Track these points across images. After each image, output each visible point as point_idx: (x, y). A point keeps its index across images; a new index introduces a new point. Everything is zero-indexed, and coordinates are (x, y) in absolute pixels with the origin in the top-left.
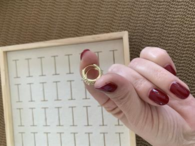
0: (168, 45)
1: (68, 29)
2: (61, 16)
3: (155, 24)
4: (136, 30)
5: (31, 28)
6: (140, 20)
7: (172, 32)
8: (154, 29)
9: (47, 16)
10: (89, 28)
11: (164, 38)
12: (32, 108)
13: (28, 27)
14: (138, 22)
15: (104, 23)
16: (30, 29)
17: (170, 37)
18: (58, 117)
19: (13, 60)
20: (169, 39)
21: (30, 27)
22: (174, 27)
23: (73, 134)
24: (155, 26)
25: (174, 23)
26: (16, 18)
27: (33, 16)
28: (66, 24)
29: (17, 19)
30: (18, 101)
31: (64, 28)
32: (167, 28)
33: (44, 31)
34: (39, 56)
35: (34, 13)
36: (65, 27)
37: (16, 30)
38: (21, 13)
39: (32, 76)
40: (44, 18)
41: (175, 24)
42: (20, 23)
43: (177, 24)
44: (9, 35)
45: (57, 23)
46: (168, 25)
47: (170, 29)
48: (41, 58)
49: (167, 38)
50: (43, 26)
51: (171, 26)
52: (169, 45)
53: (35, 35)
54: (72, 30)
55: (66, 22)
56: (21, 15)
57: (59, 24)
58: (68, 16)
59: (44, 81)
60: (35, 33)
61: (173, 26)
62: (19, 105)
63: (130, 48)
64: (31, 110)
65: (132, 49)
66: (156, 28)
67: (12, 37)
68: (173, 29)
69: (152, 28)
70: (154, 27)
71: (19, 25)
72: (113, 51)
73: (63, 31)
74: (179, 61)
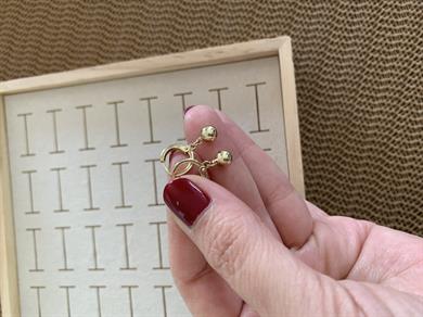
0: (385, 73)
1: (148, 42)
2: (131, 13)
3: (354, 24)
4: (308, 38)
5: (62, 43)
6: (317, 16)
7: (393, 42)
8: (351, 35)
9: (98, 14)
10: (196, 38)
11: (377, 55)
12: (63, 228)
13: (55, 41)
14: (313, 21)
15: (231, 25)
16: (59, 46)
17: (390, 53)
18: (123, 247)
19: (19, 115)
20: (389, 57)
21: (60, 39)
22: (400, 30)
23: (160, 290)
24: (353, 28)
25: (400, 20)
26: (28, 20)
27: (67, 14)
28: (142, 31)
29: (30, 23)
30: (30, 210)
31: (138, 40)
32: (383, 32)
33: (91, 49)
34: (79, 105)
35: (69, 8)
36: (141, 38)
37: (29, 49)
38: (39, 10)
39: (62, 152)
40: (94, 18)
41: (402, 23)
42: (36, 32)
43: (406, 21)
44: (13, 61)
45: (123, 30)
46: (386, 25)
47: (389, 33)
48: (84, 107)
49: (383, 56)
50: (88, 37)
51: (391, 26)
52: (389, 71)
53: (71, 58)
54: (157, 44)
55: (141, 27)
56: (41, 13)
57: (126, 32)
58: (148, 12)
59: (90, 164)
60: (71, 54)
61: (398, 27)
62: (32, 221)
63: (297, 75)
64: (59, 231)
65: (301, 77)
66: (355, 34)
67: (19, 65)
68: (396, 35)
69: (345, 34)
70: (352, 31)
71: (34, 38)
72: (256, 85)
73: (136, 46)
74: (413, 110)
